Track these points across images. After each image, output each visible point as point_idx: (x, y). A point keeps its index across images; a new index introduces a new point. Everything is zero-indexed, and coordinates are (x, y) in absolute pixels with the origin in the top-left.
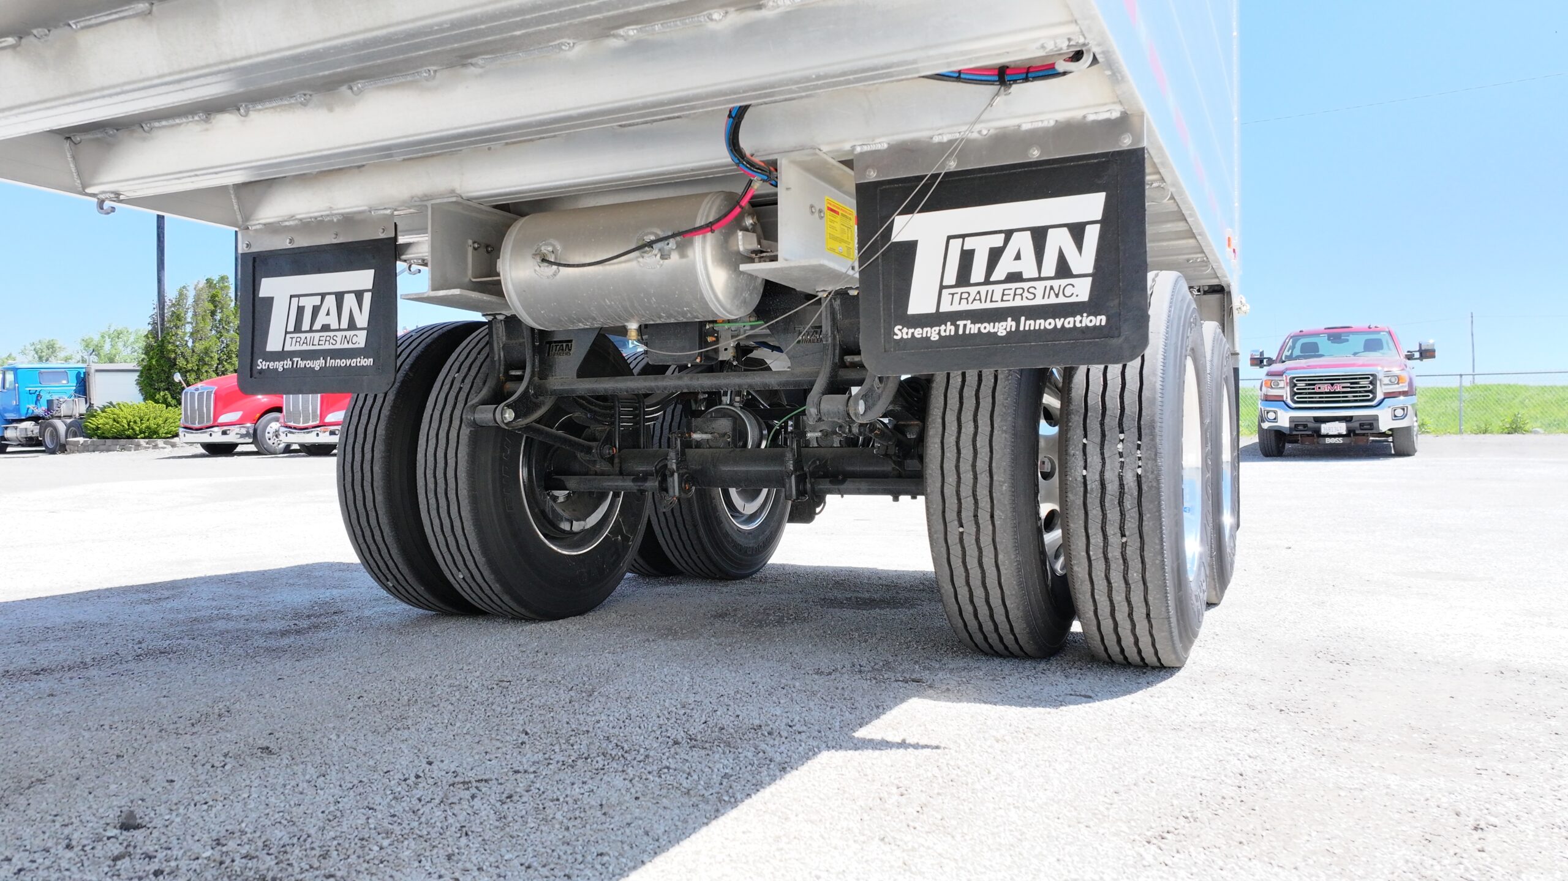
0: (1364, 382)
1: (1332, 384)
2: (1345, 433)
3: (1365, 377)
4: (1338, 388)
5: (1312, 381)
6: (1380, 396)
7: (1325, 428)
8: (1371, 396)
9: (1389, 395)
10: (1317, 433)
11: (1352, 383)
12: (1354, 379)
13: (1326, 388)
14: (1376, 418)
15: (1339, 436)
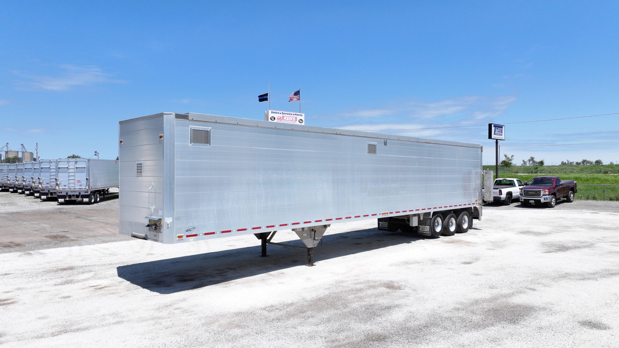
0: (538, 192)
1: (532, 192)
2: (534, 203)
3: (538, 191)
4: (533, 193)
5: (528, 191)
6: (541, 195)
7: (530, 201)
8: (540, 195)
9: (544, 195)
10: (529, 202)
11: (537, 192)
12: (536, 192)
13: (531, 193)
14: (540, 200)
15: (533, 203)
